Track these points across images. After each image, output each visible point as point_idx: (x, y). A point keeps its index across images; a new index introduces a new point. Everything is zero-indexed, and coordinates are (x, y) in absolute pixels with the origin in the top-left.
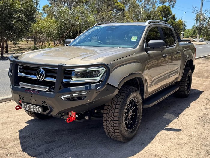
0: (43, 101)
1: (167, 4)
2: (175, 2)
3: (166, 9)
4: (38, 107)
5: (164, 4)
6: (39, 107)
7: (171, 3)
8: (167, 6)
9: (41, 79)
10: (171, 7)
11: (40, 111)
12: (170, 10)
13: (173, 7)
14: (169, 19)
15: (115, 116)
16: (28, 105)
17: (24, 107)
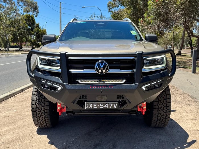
0: (118, 96)
1: (31, 14)
2: (38, 12)
3: (30, 18)
4: (111, 103)
5: (28, 14)
6: (113, 103)
7: (34, 13)
8: (31, 15)
9: (104, 72)
10: (35, 16)
11: (115, 107)
12: (34, 19)
13: (36, 16)
14: (34, 28)
15: (168, 102)
16: (94, 103)
17: (87, 107)
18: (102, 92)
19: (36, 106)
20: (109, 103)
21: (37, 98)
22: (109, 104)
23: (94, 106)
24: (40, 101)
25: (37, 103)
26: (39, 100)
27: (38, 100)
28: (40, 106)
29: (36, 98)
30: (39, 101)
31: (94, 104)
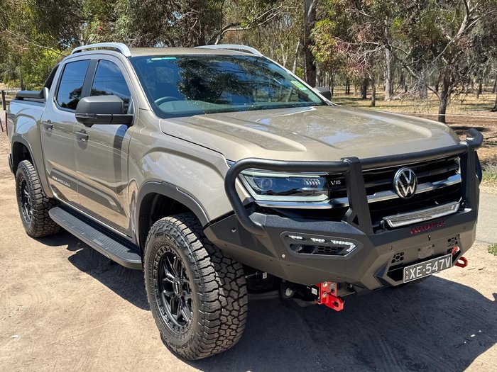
6: (444, 258)
16: (418, 266)
17: (407, 278)
18: (430, 239)
19: (221, 302)
20: (440, 259)
21: (220, 283)
22: (440, 261)
23: (418, 271)
24: (228, 287)
25: (223, 294)
26: (225, 286)
27: (221, 287)
28: (231, 300)
29: (218, 282)
30: (225, 289)
31: (418, 268)
